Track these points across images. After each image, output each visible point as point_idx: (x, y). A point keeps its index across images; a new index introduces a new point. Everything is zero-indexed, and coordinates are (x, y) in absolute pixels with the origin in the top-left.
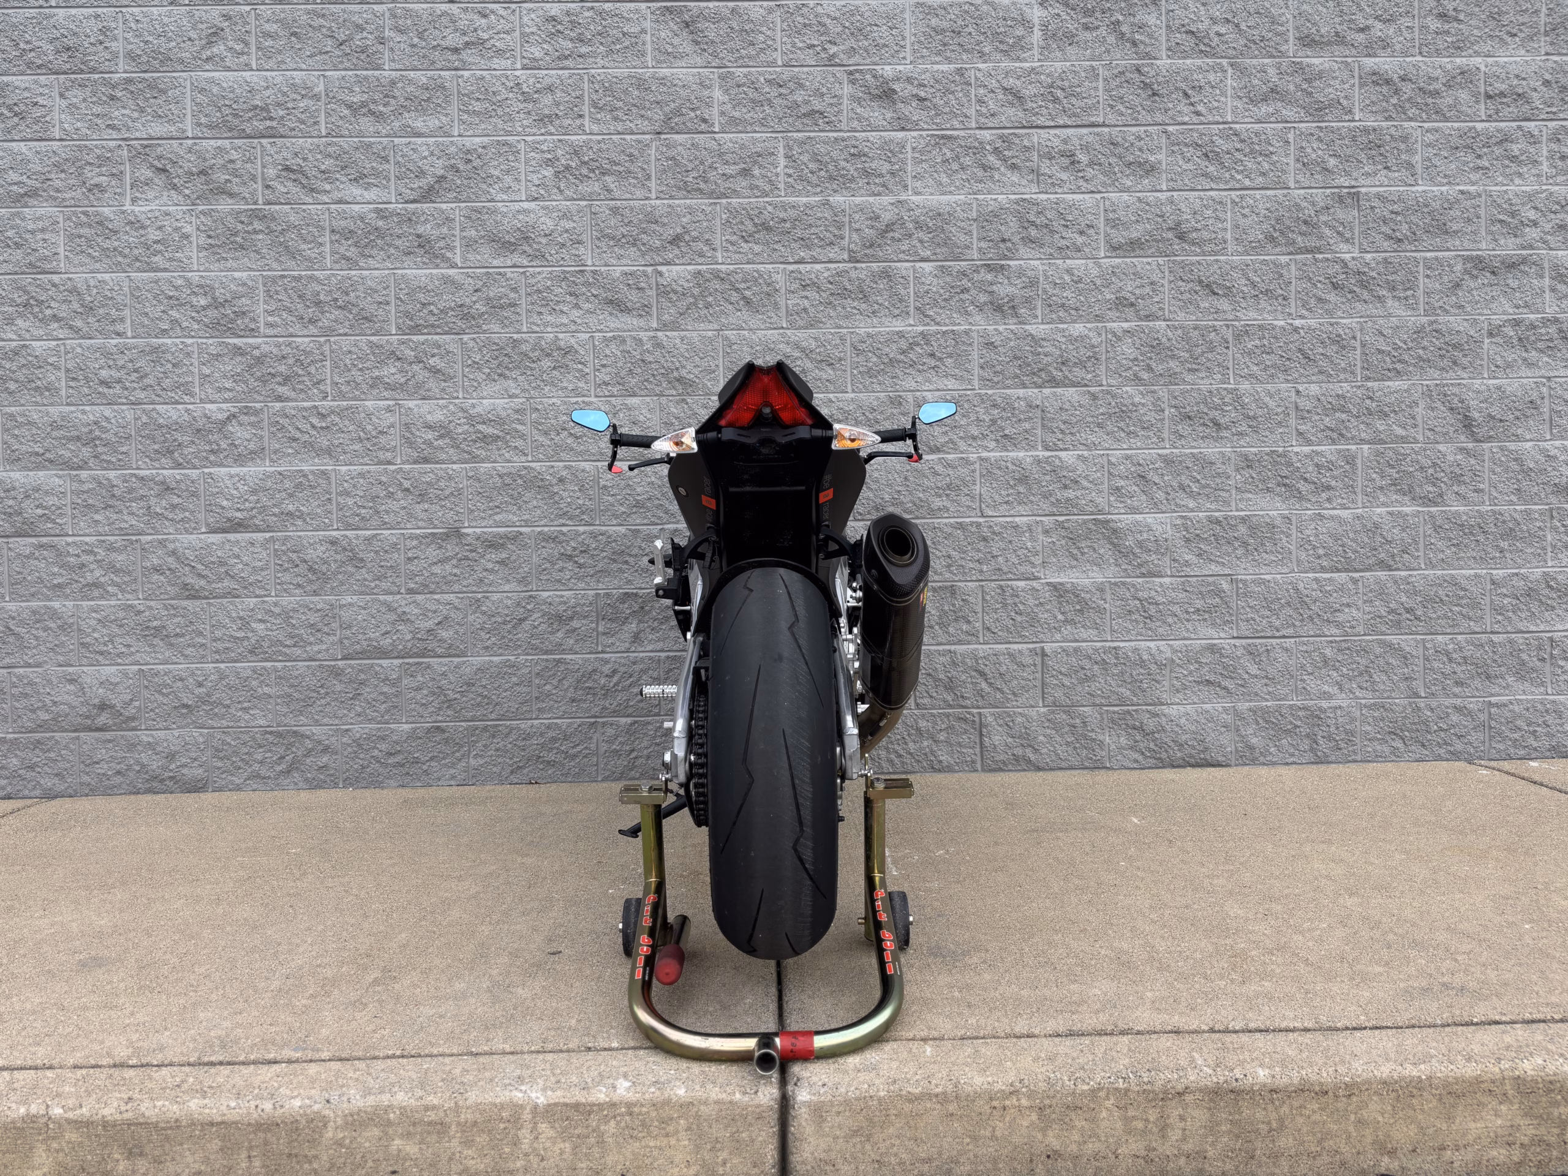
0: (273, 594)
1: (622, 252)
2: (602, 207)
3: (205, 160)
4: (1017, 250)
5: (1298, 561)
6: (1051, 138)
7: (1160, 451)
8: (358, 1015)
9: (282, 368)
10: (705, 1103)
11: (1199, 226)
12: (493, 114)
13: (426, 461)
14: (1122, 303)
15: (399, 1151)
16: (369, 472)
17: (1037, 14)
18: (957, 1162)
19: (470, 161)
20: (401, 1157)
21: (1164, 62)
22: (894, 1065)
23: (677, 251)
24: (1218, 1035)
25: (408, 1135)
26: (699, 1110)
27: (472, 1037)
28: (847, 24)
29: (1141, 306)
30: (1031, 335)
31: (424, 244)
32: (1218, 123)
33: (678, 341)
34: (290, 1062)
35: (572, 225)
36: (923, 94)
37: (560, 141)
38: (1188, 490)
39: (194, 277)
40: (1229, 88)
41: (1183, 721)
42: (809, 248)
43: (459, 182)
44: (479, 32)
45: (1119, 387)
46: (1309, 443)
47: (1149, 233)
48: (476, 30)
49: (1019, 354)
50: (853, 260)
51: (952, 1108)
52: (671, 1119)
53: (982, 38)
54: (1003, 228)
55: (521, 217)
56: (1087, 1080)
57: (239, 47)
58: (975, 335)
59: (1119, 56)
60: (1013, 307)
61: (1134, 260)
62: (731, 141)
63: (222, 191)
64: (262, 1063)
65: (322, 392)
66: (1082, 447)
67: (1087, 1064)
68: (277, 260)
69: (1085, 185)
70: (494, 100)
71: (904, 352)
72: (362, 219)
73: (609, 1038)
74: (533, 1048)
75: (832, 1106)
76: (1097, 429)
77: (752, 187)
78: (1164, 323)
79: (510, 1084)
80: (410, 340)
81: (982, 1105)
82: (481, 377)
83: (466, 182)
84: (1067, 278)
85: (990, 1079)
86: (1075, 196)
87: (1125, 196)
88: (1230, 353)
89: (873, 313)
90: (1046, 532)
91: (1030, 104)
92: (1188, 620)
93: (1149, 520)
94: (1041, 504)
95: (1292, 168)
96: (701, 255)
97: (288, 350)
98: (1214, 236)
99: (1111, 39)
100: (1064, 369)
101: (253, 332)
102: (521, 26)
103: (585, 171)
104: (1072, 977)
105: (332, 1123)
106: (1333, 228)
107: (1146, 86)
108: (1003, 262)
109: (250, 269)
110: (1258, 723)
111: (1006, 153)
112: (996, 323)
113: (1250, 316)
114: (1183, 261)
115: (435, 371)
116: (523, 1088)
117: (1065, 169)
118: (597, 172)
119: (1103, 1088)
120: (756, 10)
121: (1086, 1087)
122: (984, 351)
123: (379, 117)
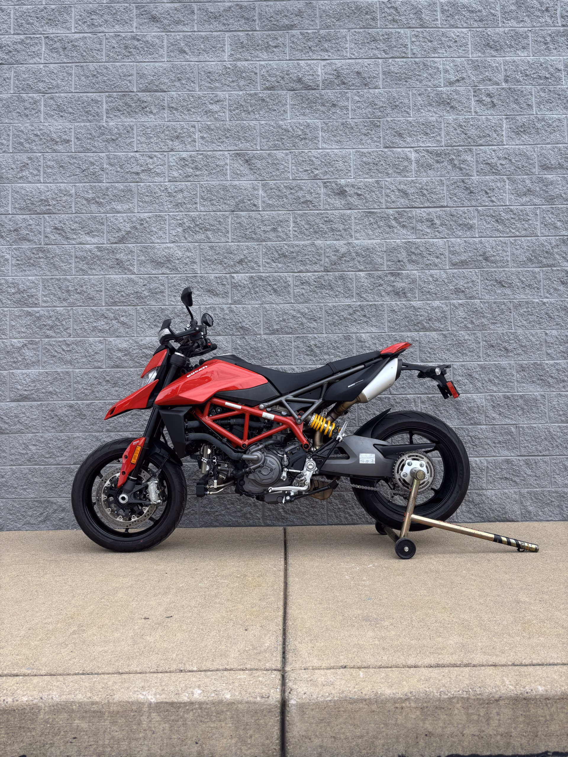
0: (41, 432)
1: (215, 267)
2: (206, 246)
3: (17, 224)
4: (406, 266)
5: (550, 418)
6: (422, 213)
7: (479, 363)
8: (63, 651)
9: (50, 322)
10: (241, 703)
11: (495, 254)
12: (154, 202)
13: (118, 367)
14: (457, 291)
15: (78, 726)
16: (89, 372)
17: (413, 156)
18: (377, 738)
19: (143, 224)
20: (78, 729)
21: (475, 178)
22: (343, 682)
23: (241, 267)
24: (517, 667)
25: (83, 718)
26: (238, 707)
27: (120, 664)
28: (323, 160)
29: (467, 293)
30: (413, 306)
31: (119, 263)
32: (502, 206)
33: (241, 309)
34: (24, 675)
35: (191, 254)
36: (359, 192)
37: (186, 215)
38: (493, 382)
39: (10, 279)
40: (507, 189)
41: (494, 498)
42: (304, 264)
43: (137, 234)
44: (149, 165)
45: (457, 331)
46: (553, 359)
47: (470, 257)
48: (147, 164)
49: (407, 315)
50: (326, 271)
51: (374, 707)
52: (223, 712)
53: (388, 167)
54: (399, 255)
55: (166, 251)
56: (447, 693)
57: (35, 172)
58: (385, 306)
59: (453, 175)
60: (404, 293)
61: (463, 270)
62: (267, 215)
63: (26, 239)
64: (10, 676)
65: (68, 333)
66: (439, 361)
67: (447, 683)
68: (49, 271)
69: (438, 234)
70: (155, 196)
71: (350, 314)
72: (90, 251)
73: (192, 665)
74: (152, 670)
75: (309, 705)
76: (447, 352)
77: (278, 237)
78: (479, 301)
79: (137, 691)
80: (112, 309)
81: (390, 706)
82: (145, 326)
83: (140, 234)
84: (431, 279)
85: (394, 691)
86: (434, 240)
87: (458, 240)
88: (512, 315)
89: (336, 296)
90: (423, 402)
91: (411, 197)
92: (495, 447)
93: (474, 397)
94: (420, 389)
95: (539, 227)
96: (253, 268)
97: (52, 313)
98: (502, 259)
99: (450, 167)
100: (430, 322)
101: (36, 305)
102: (169, 162)
103: (197, 229)
104: (438, 634)
105: (43, 710)
106: (560, 255)
107: (467, 189)
108: (399, 272)
109: (37, 275)
110: (532, 500)
111: (400, 220)
112: (396, 301)
113: (521, 297)
114: (487, 271)
115: (123, 324)
116: (144, 693)
117: (429, 227)
118: (203, 229)
119: (455, 697)
120: (280, 154)
121: (446, 697)
122: (390, 314)
123: (100, 204)
